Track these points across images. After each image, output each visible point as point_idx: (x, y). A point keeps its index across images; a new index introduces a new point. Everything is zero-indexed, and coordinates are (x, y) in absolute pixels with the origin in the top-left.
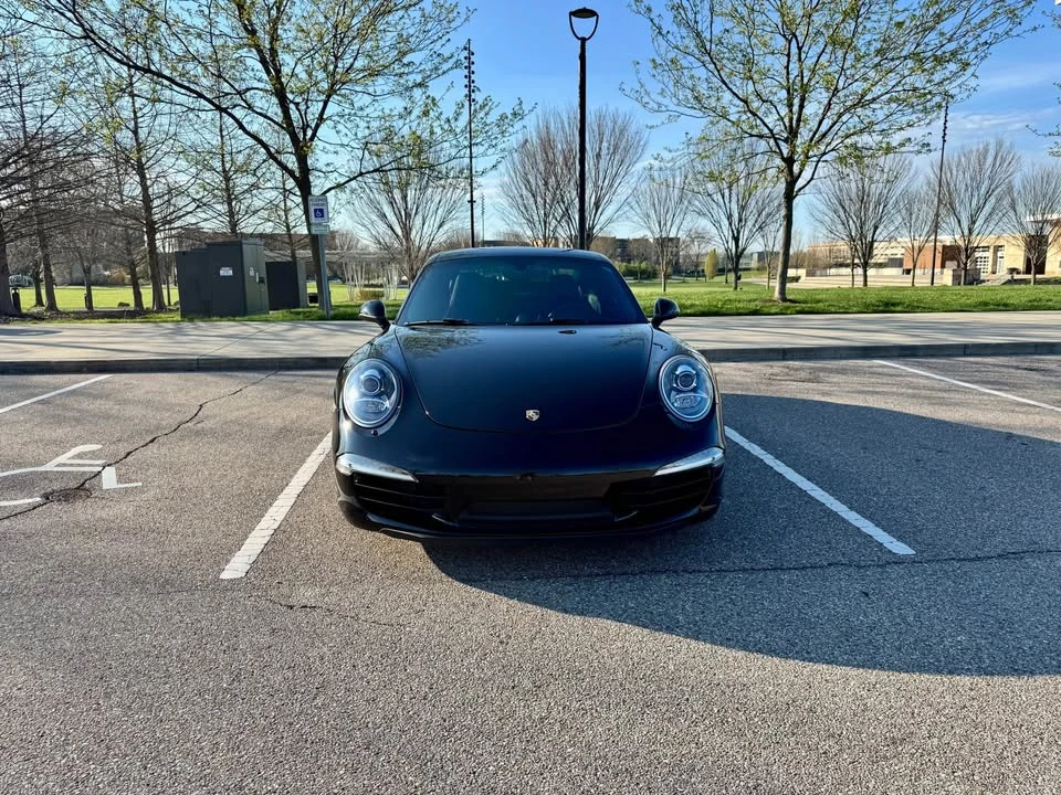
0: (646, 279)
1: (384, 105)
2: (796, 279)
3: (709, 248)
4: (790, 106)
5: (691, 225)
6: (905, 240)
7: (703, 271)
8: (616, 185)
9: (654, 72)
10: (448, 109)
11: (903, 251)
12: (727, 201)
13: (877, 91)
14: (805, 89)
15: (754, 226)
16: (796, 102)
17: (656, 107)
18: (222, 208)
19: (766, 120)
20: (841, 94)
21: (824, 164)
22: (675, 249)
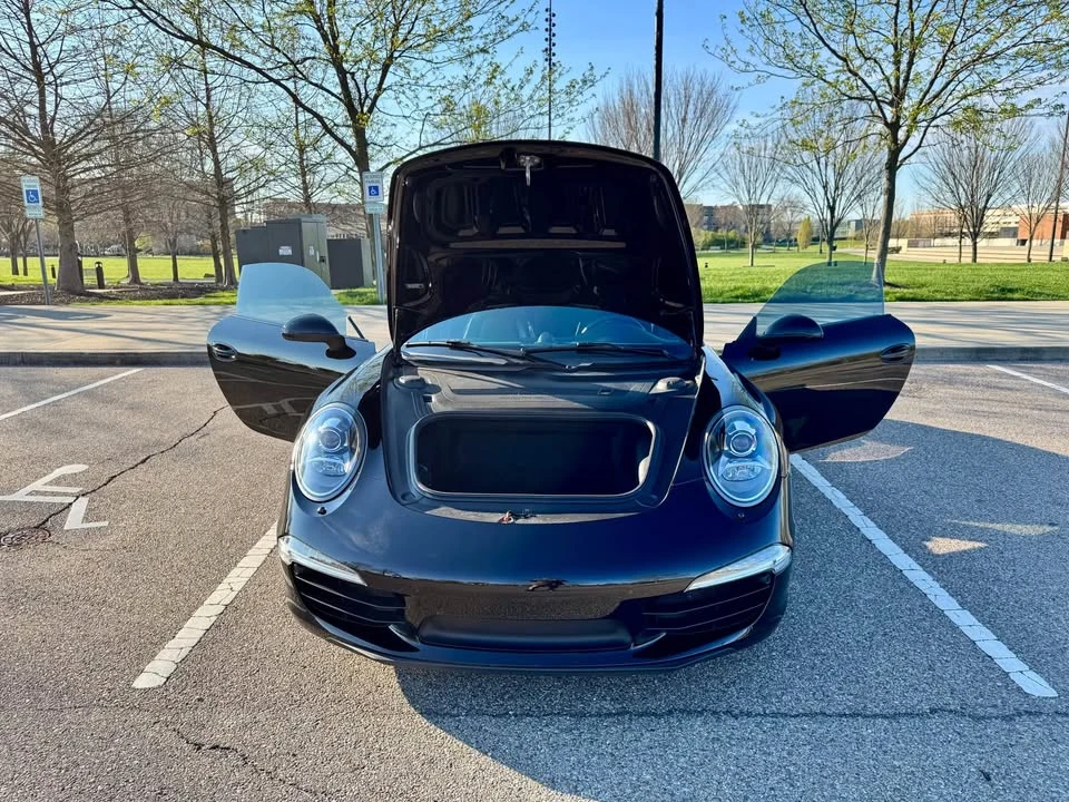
0: (733, 248)
1: (445, 73)
2: (897, 250)
3: (803, 217)
4: (897, 63)
5: (783, 192)
6: (1022, 207)
7: (796, 240)
8: (701, 152)
9: (742, 27)
10: (514, 75)
11: (1018, 219)
12: (822, 167)
13: (1002, 43)
14: (916, 43)
15: (852, 194)
16: (905, 59)
17: (743, 67)
18: (296, 181)
19: (868, 80)
20: (959, 48)
21: (935, 130)
22: (765, 217)
